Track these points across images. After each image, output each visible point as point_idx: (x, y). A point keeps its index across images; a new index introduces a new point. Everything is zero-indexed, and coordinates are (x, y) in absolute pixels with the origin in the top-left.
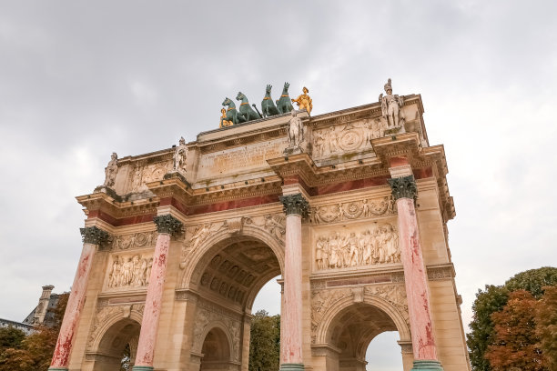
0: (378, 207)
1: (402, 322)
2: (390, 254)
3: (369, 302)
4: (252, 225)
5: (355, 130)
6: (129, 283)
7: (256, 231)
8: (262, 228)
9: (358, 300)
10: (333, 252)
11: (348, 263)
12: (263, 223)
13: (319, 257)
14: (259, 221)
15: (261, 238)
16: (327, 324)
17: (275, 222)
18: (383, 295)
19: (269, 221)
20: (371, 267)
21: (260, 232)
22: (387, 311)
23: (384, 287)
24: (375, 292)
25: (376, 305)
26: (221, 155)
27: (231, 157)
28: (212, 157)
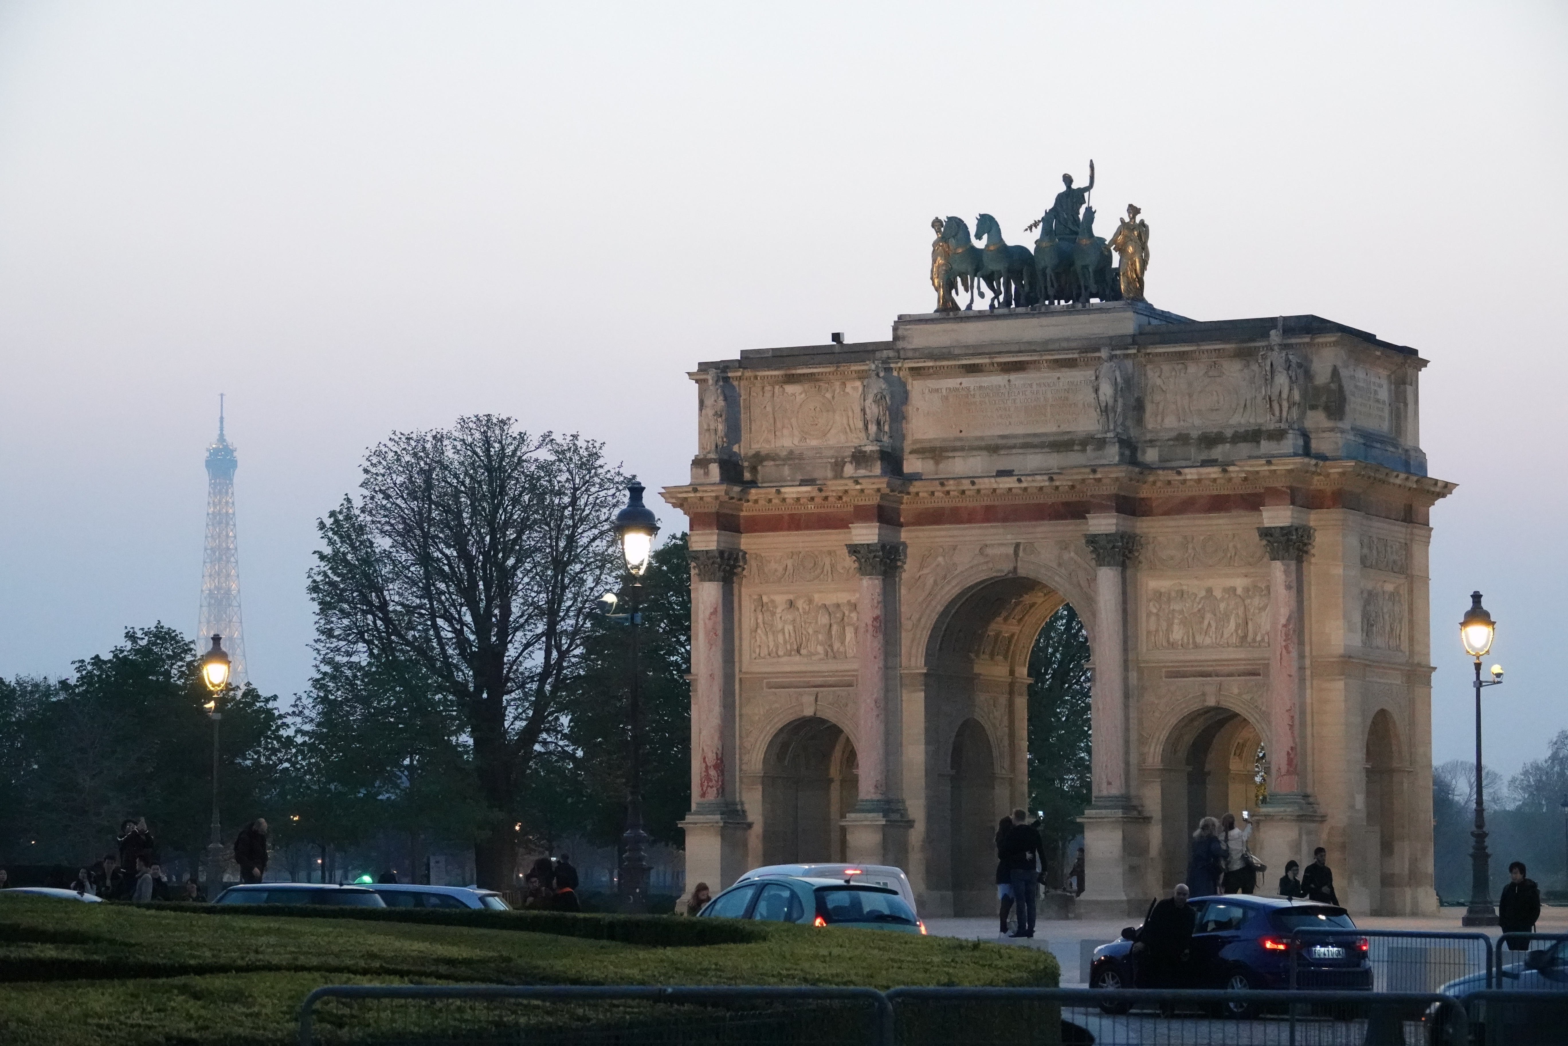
3: (1226, 705)
4: (1033, 558)
5: (1224, 380)
7: (1044, 571)
8: (1054, 566)
9: (1211, 702)
10: (1176, 621)
11: (1199, 639)
12: (1054, 557)
13: (1153, 628)
14: (1047, 553)
15: (1053, 585)
16: (1164, 735)
18: (1248, 697)
20: (1234, 652)
21: (1049, 572)
22: (1251, 720)
23: (1250, 684)
24: (1235, 691)
25: (1237, 709)
26: (957, 390)
27: (978, 399)
28: (937, 390)
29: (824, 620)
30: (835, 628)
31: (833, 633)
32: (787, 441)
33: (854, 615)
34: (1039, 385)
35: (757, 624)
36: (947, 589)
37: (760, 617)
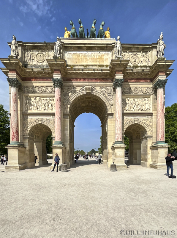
0: (145, 91)
1: (149, 130)
2: (147, 108)
3: (139, 123)
4: (95, 90)
5: (137, 55)
6: (37, 109)
7: (97, 93)
8: (100, 92)
9: (136, 122)
11: (132, 110)
12: (100, 90)
14: (98, 89)
15: (99, 96)
17: (105, 90)
18: (144, 121)
19: (103, 90)
20: (140, 112)
21: (99, 94)
22: (145, 127)
23: (144, 119)
24: (141, 120)
25: (141, 124)
26: (76, 53)
27: (80, 56)
28: (71, 53)
29: (43, 102)
30: (46, 104)
31: (46, 105)
32: (33, 63)
33: (51, 101)
34: (95, 54)
35: (27, 103)
36: (74, 96)
37: (27, 101)
